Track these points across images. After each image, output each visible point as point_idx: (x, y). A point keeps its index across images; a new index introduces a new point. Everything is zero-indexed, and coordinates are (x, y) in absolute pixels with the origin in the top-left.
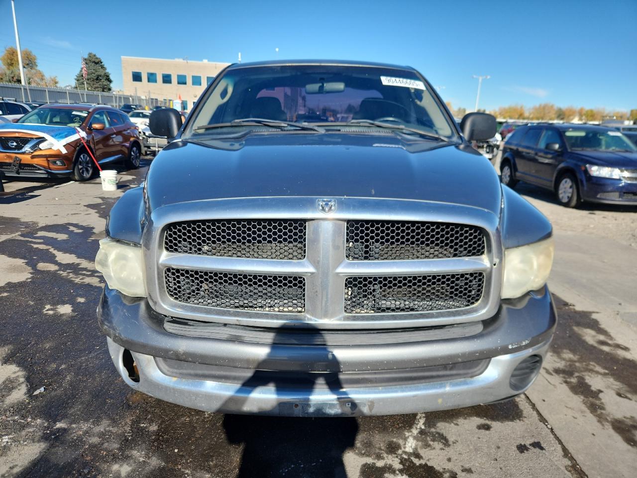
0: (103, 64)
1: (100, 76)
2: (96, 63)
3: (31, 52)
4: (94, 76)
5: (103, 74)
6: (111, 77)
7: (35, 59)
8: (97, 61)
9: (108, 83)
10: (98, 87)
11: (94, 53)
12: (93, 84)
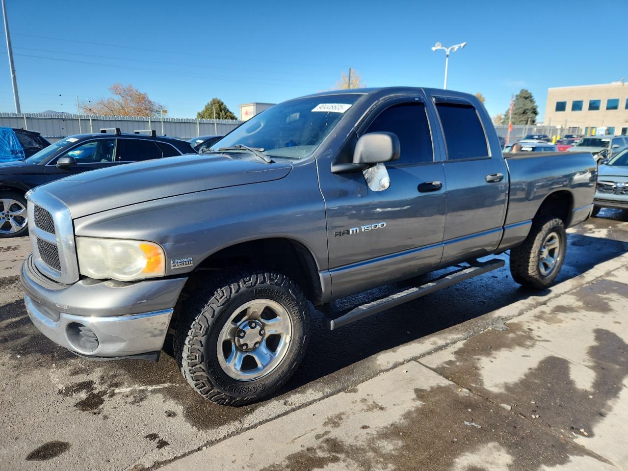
0: (533, 98)
1: (527, 109)
2: (526, 98)
3: (482, 95)
4: (521, 111)
5: (530, 108)
6: (538, 110)
7: (484, 101)
8: (527, 96)
9: (534, 115)
10: (523, 121)
11: (526, 89)
12: (519, 118)
